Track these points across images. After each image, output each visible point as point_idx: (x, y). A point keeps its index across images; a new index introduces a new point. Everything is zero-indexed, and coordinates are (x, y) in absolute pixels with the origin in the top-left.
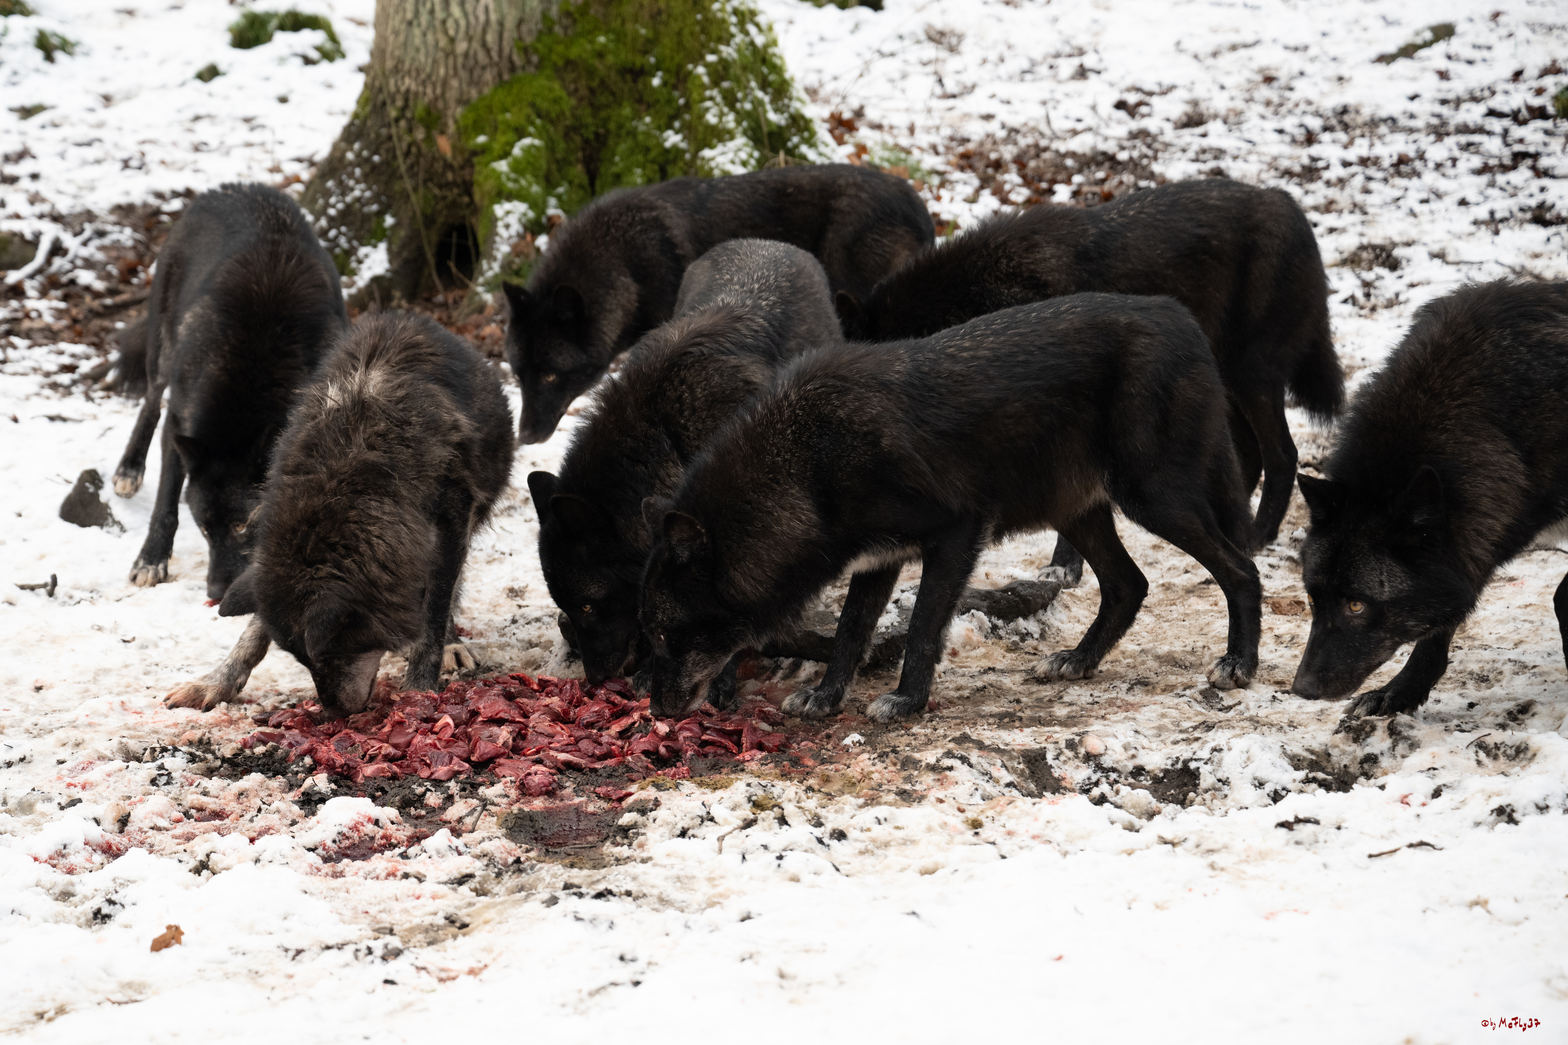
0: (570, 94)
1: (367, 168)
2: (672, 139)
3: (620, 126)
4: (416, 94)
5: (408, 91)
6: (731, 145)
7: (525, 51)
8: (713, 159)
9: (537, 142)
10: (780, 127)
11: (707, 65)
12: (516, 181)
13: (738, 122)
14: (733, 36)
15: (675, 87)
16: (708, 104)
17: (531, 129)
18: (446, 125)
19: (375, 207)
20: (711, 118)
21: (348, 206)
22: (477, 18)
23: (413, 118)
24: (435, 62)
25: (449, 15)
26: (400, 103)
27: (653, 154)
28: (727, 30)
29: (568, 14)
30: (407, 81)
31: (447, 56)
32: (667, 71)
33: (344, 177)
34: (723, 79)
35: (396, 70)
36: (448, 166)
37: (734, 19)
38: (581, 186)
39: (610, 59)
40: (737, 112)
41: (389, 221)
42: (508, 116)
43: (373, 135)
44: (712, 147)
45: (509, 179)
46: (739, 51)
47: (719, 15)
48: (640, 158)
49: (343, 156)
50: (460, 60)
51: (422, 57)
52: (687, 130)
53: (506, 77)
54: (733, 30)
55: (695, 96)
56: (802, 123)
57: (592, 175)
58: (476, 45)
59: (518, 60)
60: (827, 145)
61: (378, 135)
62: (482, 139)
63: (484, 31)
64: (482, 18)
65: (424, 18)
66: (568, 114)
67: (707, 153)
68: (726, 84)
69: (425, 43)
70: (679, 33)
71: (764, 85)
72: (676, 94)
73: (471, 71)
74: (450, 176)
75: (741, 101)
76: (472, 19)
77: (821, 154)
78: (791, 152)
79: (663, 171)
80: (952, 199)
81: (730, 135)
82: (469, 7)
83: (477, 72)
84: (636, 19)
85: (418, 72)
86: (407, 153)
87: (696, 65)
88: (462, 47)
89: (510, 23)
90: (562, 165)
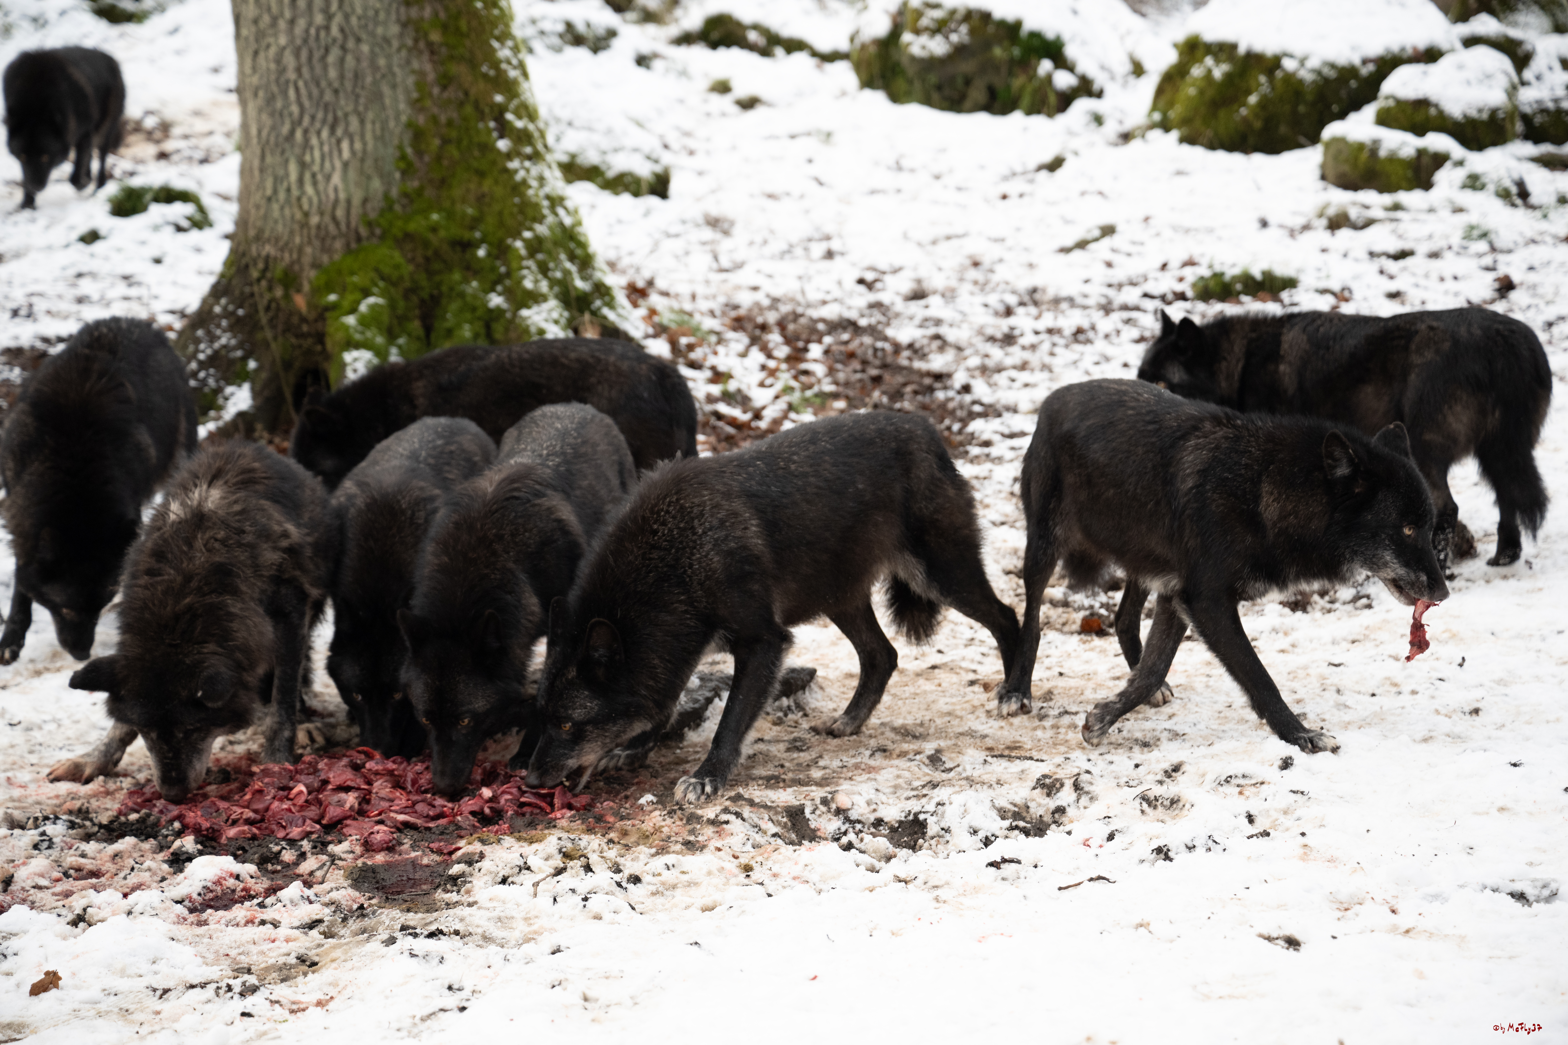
0: (408, 262)
1: (233, 320)
2: (496, 300)
3: (452, 289)
4: (275, 259)
5: (268, 256)
6: (546, 306)
7: (370, 224)
8: (529, 317)
9: (380, 301)
10: (585, 293)
11: (524, 240)
12: (362, 333)
13: (551, 287)
14: (545, 217)
15: (497, 258)
16: (525, 272)
17: (376, 290)
18: (301, 285)
19: (239, 353)
20: (528, 284)
21: (216, 352)
22: (327, 196)
23: (273, 279)
24: (292, 232)
25: (303, 193)
26: (261, 265)
27: (479, 313)
28: (540, 212)
29: (405, 195)
30: (267, 247)
31: (302, 227)
32: (490, 244)
33: (212, 327)
34: (538, 251)
35: (258, 238)
36: (303, 320)
37: (546, 203)
38: (418, 338)
39: (442, 233)
40: (550, 280)
41: (252, 365)
42: (355, 279)
43: (237, 292)
44: (529, 307)
45: (356, 331)
46: (550, 228)
47: (534, 200)
48: (468, 316)
49: (211, 311)
50: (313, 231)
51: (280, 228)
52: (508, 293)
53: (354, 245)
54: (546, 211)
55: (514, 265)
56: (603, 290)
57: (428, 329)
58: (327, 219)
59: (363, 231)
60: (623, 308)
61: (242, 293)
62: (332, 297)
63: (334, 208)
64: (332, 196)
65: (282, 196)
66: (407, 277)
67: (525, 313)
68: (540, 256)
70: (500, 214)
71: (572, 258)
72: (498, 263)
73: (323, 240)
74: (305, 328)
75: (553, 270)
76: (323, 197)
77: (619, 315)
78: (595, 313)
79: (488, 327)
80: (727, 355)
81: (544, 298)
82: (321, 187)
83: (328, 242)
84: (464, 201)
85: (277, 240)
86: (268, 308)
87: (515, 240)
88: (315, 220)
89: (357, 201)
90: (402, 320)
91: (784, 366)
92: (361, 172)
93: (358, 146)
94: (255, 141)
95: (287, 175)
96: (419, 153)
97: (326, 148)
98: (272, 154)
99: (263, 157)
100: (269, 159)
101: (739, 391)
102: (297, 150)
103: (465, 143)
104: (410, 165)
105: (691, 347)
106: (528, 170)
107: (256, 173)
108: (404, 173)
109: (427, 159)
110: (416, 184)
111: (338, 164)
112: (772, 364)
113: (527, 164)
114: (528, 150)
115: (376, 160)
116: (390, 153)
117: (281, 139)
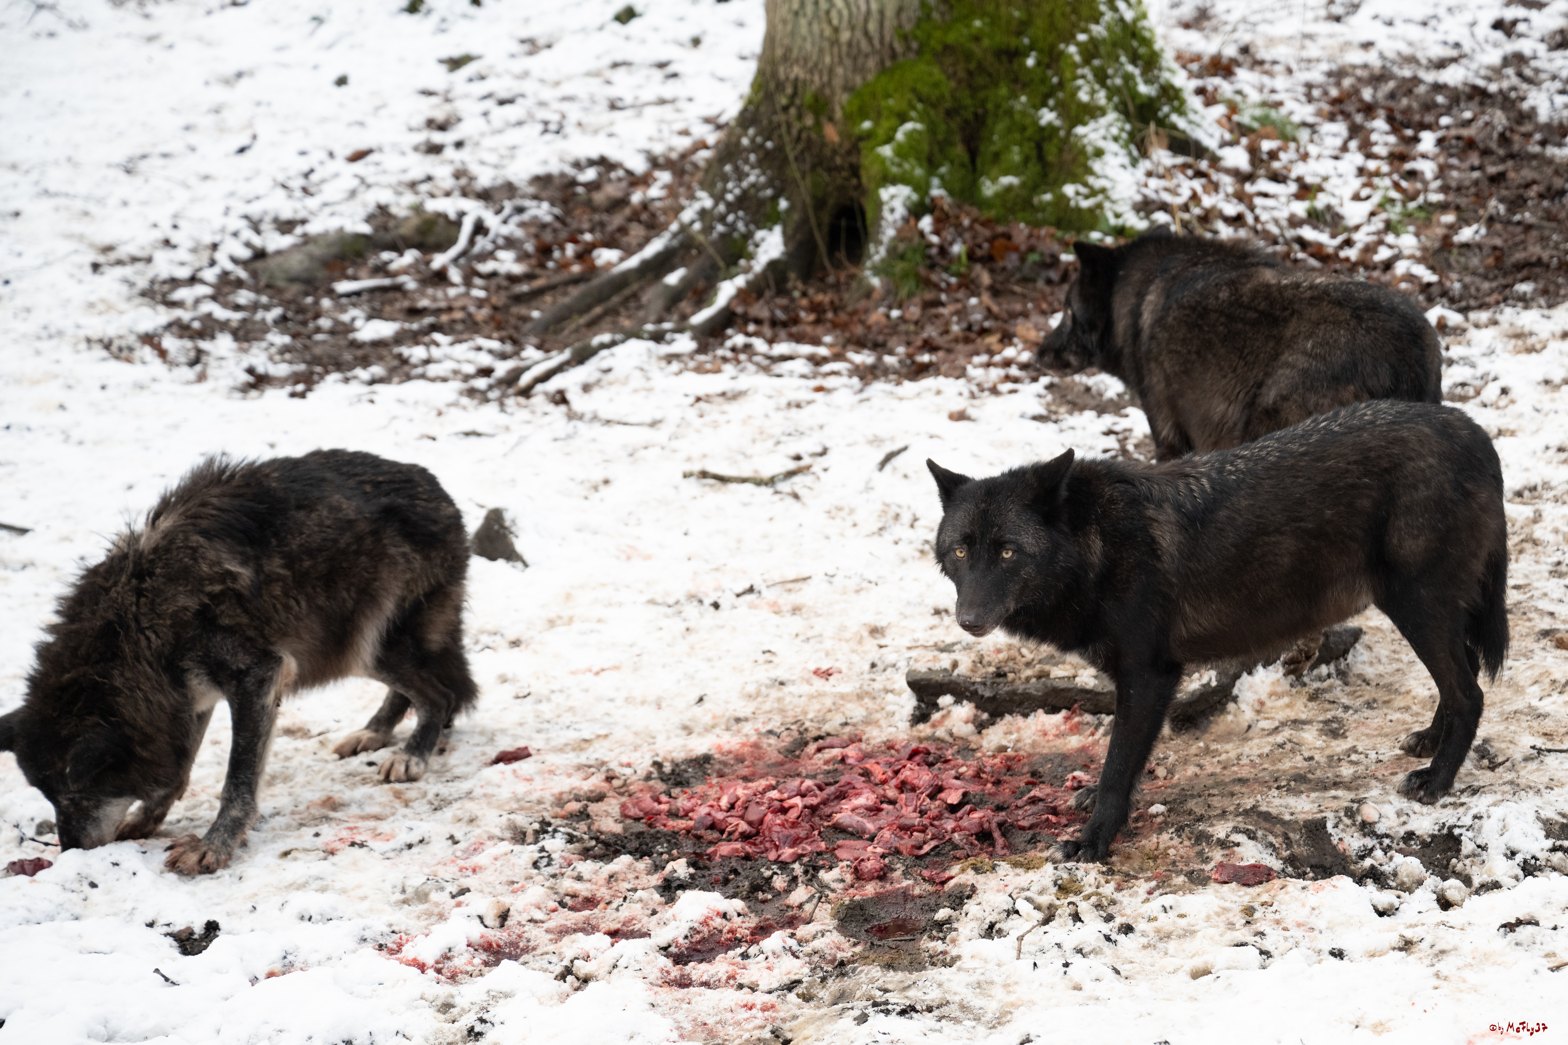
0: (949, 78)
1: (761, 154)
2: (1047, 117)
3: (998, 106)
4: (805, 82)
5: (796, 79)
6: (1103, 121)
7: (905, 38)
8: (1085, 136)
9: (919, 126)
10: (1150, 99)
11: (1078, 44)
12: (900, 165)
13: (1109, 98)
14: (1102, 14)
15: (1048, 66)
16: (1080, 82)
17: (913, 114)
18: (833, 110)
19: (769, 192)
20: (1083, 96)
21: (745, 192)
22: (858, 8)
23: (802, 105)
24: (821, 51)
25: (832, 5)
26: (789, 90)
27: (1029, 132)
28: (1097, 9)
30: (796, 69)
31: (832, 44)
32: (1040, 51)
33: (740, 162)
34: (1094, 56)
35: (785, 59)
36: (835, 151)
38: (963, 166)
39: (986, 42)
40: (1108, 88)
42: (891, 102)
43: (765, 122)
44: (1085, 124)
45: (893, 163)
46: (1108, 28)
48: (1017, 136)
49: (739, 142)
50: (844, 49)
51: (808, 46)
52: (1061, 108)
53: (888, 63)
54: (1103, 8)
55: (1068, 75)
56: (1171, 93)
57: (973, 154)
58: (859, 34)
59: (898, 47)
60: (1196, 113)
61: (769, 123)
62: (866, 125)
63: (866, 21)
64: (863, 8)
65: (809, 9)
66: (947, 96)
67: (1080, 130)
68: (1096, 62)
70: (1051, 15)
71: (1134, 59)
72: (1050, 72)
73: (855, 59)
74: (838, 161)
75: (1112, 77)
76: (854, 9)
77: (1191, 121)
78: (1162, 122)
79: (1039, 148)
80: (1319, 158)
81: (1102, 112)
83: (860, 60)
84: (1010, 3)
85: (806, 60)
86: (797, 140)
87: (1068, 44)
88: (845, 36)
89: (890, 12)
90: (943, 145)
91: (1385, 169)
101: (1329, 207)
105: (1273, 154)
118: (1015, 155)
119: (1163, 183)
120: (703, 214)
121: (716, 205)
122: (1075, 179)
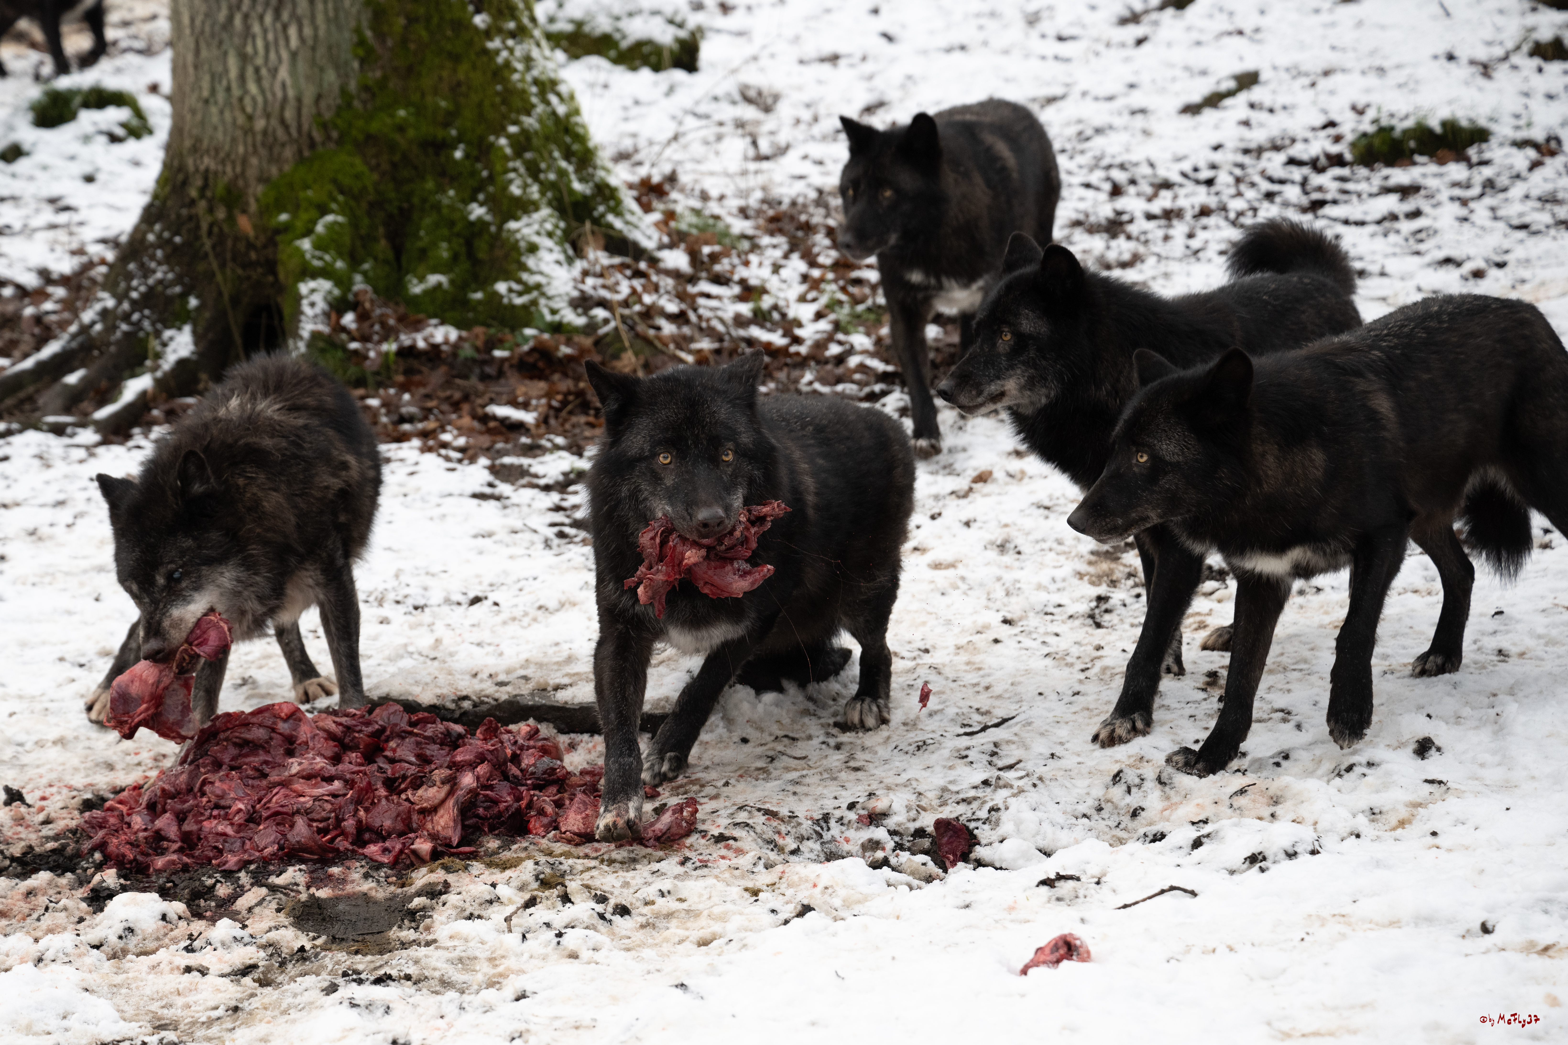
0: (372, 169)
1: (169, 250)
2: (477, 211)
3: (424, 200)
4: (216, 173)
5: (207, 171)
6: (536, 216)
7: (324, 126)
8: (518, 231)
9: (340, 219)
10: (585, 197)
11: (509, 137)
12: (320, 258)
13: (543, 193)
14: (534, 106)
15: (477, 159)
16: (512, 175)
17: (334, 206)
18: (247, 203)
19: (178, 289)
20: (515, 190)
21: (151, 289)
22: (274, 95)
23: (213, 198)
24: (234, 140)
25: (246, 92)
26: (199, 182)
27: (458, 228)
28: (528, 101)
29: (366, 88)
30: (206, 160)
31: (246, 133)
32: (469, 143)
33: (146, 259)
34: (526, 149)
35: (194, 149)
36: (250, 246)
37: (534, 89)
38: (386, 262)
39: (411, 133)
40: (541, 183)
42: (310, 193)
43: (173, 216)
44: (517, 219)
45: (314, 257)
46: (540, 121)
47: (520, 86)
48: (445, 232)
49: (143, 239)
50: (259, 138)
51: (220, 136)
52: (492, 203)
53: (306, 153)
54: (534, 100)
55: (498, 168)
56: (607, 192)
57: (398, 251)
58: (274, 122)
59: (317, 136)
60: (632, 213)
61: (179, 216)
62: (284, 217)
63: (282, 108)
64: (279, 94)
65: (221, 96)
66: (371, 189)
67: (512, 225)
68: (528, 155)
69: (223, 121)
71: (568, 155)
72: (479, 166)
73: (270, 149)
74: (253, 256)
75: (545, 172)
76: (269, 96)
77: (627, 223)
78: (597, 222)
79: (469, 244)
80: (760, 264)
81: (535, 206)
82: (266, 84)
83: (276, 150)
84: (436, 92)
85: (217, 150)
86: (210, 233)
87: (498, 137)
88: (260, 124)
89: (308, 99)
90: (367, 240)
91: (830, 276)
92: (313, 63)
93: (308, 31)
94: (188, 31)
95: (226, 71)
96: (381, 36)
97: (270, 36)
98: (208, 45)
99: (197, 52)
100: (204, 53)
101: (775, 307)
102: (237, 41)
103: (435, 20)
104: (370, 51)
105: (714, 258)
106: (511, 51)
107: (191, 70)
108: (363, 61)
109: (390, 43)
110: (378, 74)
111: (285, 55)
112: (816, 273)
113: (510, 42)
114: (512, 25)
115: (330, 48)
116: (347, 37)
117: (217, 28)
118: (444, 251)
119: (599, 281)
120: (104, 314)
121: (119, 302)
122: (507, 276)
